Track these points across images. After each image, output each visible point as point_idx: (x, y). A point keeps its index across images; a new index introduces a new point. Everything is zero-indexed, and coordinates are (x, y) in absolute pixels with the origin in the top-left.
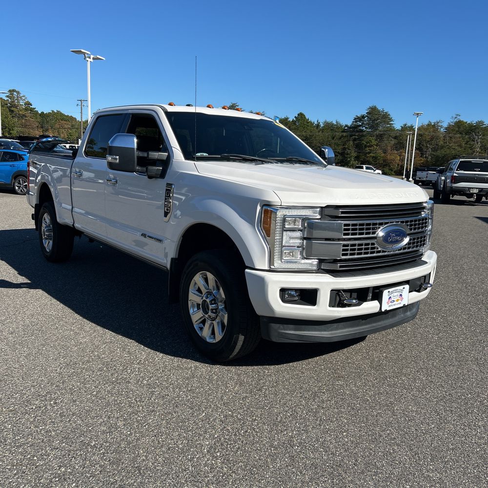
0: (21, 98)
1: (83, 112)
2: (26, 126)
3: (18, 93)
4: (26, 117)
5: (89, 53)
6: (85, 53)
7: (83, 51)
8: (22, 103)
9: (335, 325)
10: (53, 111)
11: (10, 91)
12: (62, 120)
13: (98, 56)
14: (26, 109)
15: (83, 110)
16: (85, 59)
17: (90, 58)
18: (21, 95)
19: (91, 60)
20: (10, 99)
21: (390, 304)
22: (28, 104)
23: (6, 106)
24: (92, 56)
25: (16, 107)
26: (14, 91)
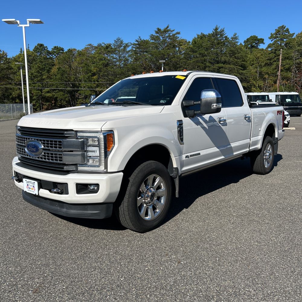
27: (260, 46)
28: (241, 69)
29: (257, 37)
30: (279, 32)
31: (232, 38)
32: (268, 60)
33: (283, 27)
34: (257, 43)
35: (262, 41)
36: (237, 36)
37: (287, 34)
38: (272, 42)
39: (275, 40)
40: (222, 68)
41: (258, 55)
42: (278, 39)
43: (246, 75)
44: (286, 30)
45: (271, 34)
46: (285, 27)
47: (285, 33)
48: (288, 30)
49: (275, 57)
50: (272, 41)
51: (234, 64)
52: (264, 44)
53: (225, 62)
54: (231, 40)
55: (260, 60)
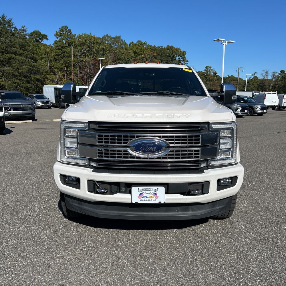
0: (212, 70)
1: (239, 75)
2: (213, 85)
3: (210, 67)
4: (213, 80)
5: (224, 40)
6: (222, 40)
7: (220, 39)
8: (212, 73)
9: (104, 207)
10: (229, 76)
11: (206, 67)
12: (233, 81)
13: (230, 41)
14: (214, 76)
15: (239, 74)
16: (222, 44)
17: (225, 42)
18: (212, 69)
19: (226, 44)
20: (206, 71)
21: (142, 199)
22: (215, 73)
23: (203, 75)
24: (227, 42)
25: (208, 75)
26: (208, 67)
27: (43, 41)
28: (33, 62)
29: (40, 33)
30: (63, 31)
31: (20, 30)
32: (56, 55)
33: (66, 28)
34: (41, 38)
35: (45, 37)
36: (25, 28)
37: (70, 34)
38: (58, 40)
39: (60, 38)
40: (13, 58)
41: (48, 50)
42: (62, 37)
43: (38, 67)
44: (68, 31)
45: (57, 32)
46: (68, 27)
47: (68, 33)
48: (70, 31)
49: (62, 53)
50: (57, 38)
51: (24, 56)
52: (48, 40)
53: (15, 53)
54: (20, 31)
55: (49, 55)
